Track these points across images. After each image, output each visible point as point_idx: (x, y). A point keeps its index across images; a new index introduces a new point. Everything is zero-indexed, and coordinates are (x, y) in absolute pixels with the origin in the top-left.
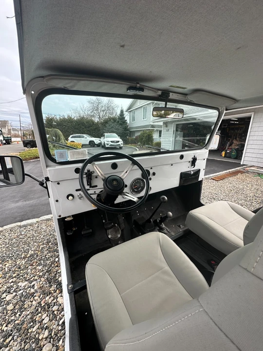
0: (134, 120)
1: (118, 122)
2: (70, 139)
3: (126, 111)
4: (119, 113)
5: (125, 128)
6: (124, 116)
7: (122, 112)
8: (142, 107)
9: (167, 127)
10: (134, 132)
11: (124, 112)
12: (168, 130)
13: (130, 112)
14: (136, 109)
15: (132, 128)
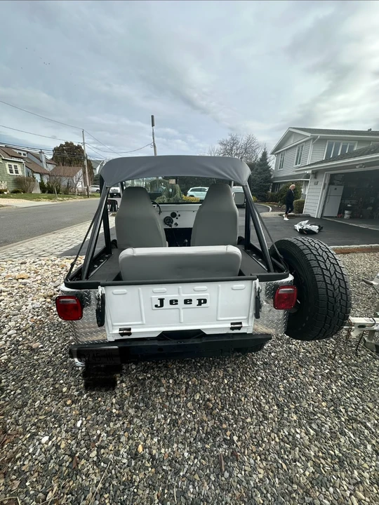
0: (281, 166)
1: (257, 169)
2: (190, 193)
3: (272, 154)
4: (260, 156)
5: (266, 179)
6: (268, 160)
7: (265, 154)
8: (296, 146)
9: (315, 178)
10: (280, 184)
11: (269, 156)
12: (316, 184)
13: (277, 154)
14: (287, 150)
15: (278, 178)
